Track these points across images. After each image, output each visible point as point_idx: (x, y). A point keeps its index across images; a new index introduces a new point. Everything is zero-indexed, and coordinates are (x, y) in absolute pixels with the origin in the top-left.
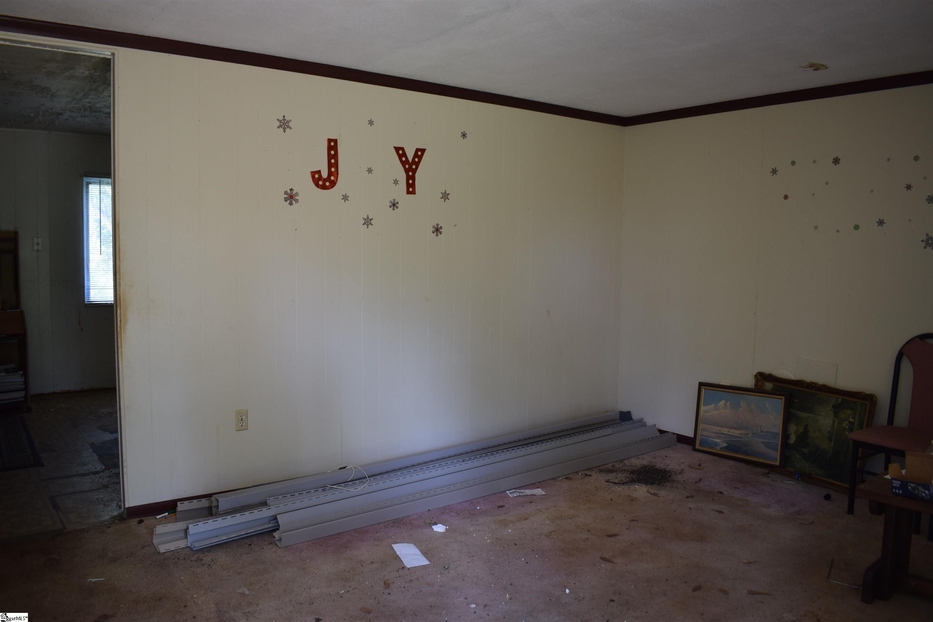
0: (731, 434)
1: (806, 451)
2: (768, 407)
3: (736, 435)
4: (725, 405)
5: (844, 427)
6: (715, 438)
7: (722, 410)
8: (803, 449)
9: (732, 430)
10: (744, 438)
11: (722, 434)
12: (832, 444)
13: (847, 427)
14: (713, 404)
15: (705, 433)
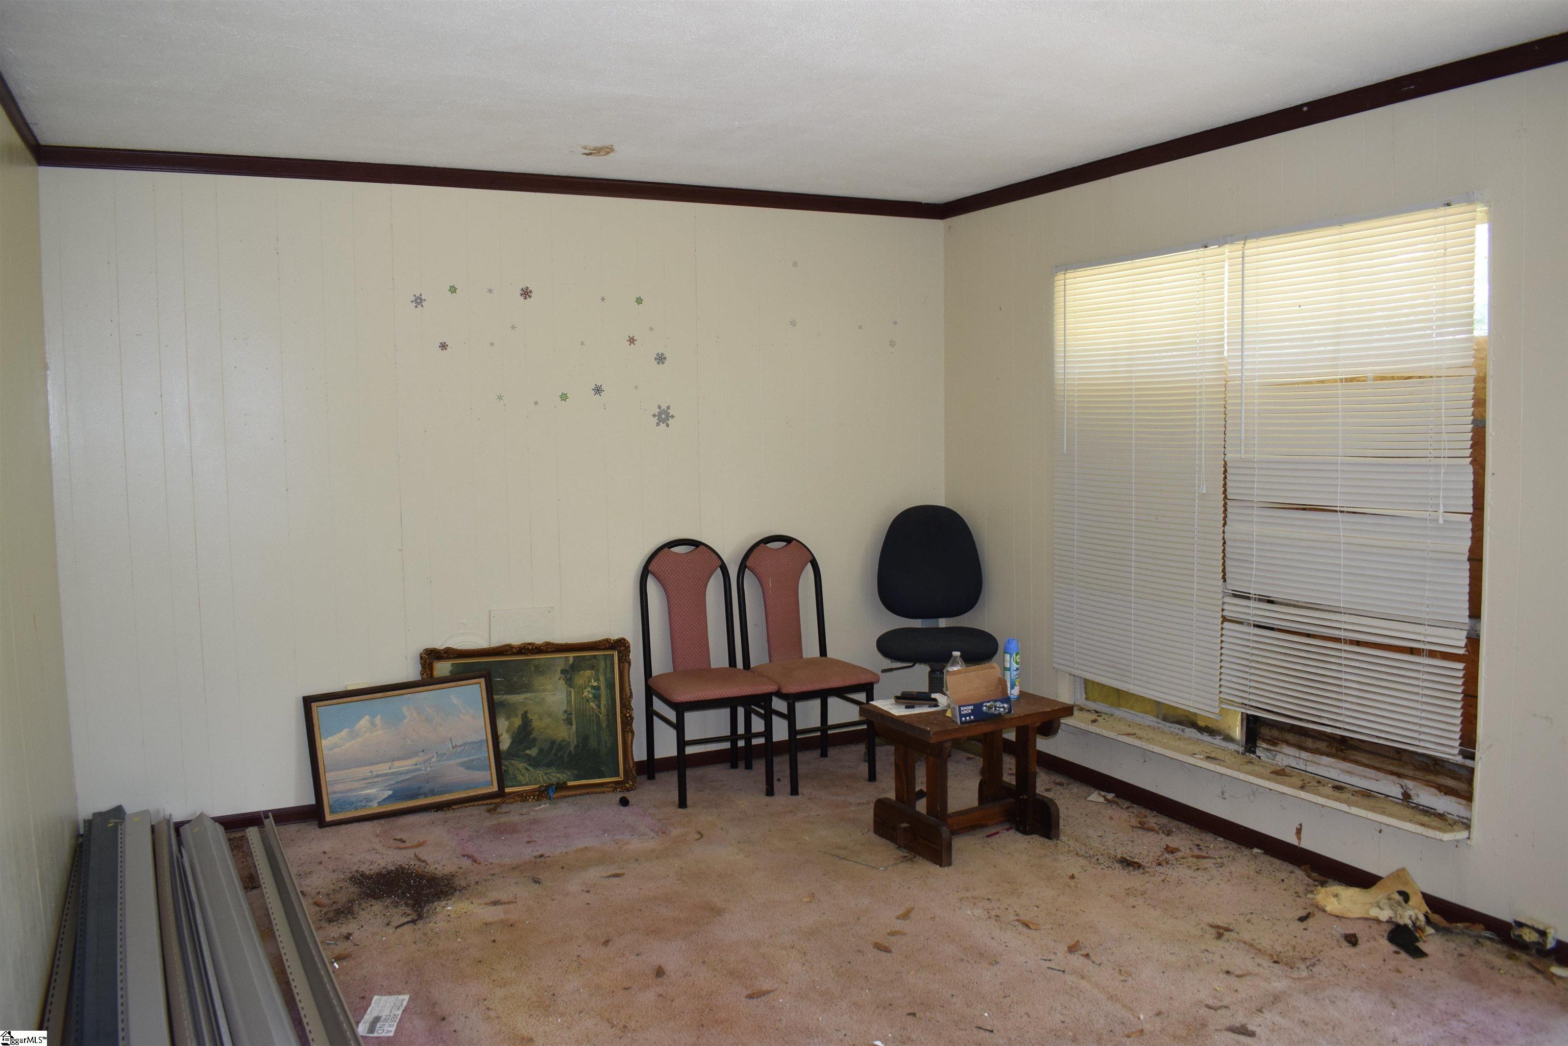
0: (394, 770)
1: (533, 752)
2: (456, 703)
3: (408, 768)
4: (373, 724)
5: (585, 696)
6: (363, 789)
7: (366, 736)
8: (528, 752)
9: (397, 764)
10: (423, 768)
11: (377, 776)
12: (574, 727)
13: (591, 696)
14: (346, 729)
15: (340, 787)
